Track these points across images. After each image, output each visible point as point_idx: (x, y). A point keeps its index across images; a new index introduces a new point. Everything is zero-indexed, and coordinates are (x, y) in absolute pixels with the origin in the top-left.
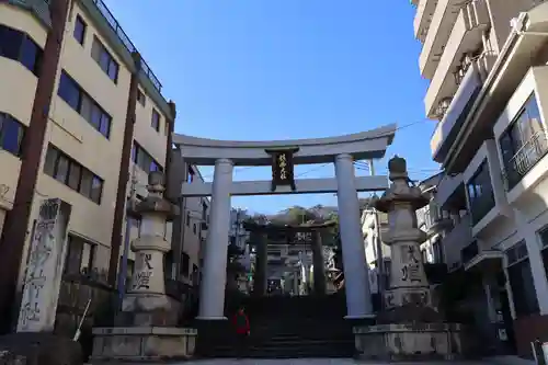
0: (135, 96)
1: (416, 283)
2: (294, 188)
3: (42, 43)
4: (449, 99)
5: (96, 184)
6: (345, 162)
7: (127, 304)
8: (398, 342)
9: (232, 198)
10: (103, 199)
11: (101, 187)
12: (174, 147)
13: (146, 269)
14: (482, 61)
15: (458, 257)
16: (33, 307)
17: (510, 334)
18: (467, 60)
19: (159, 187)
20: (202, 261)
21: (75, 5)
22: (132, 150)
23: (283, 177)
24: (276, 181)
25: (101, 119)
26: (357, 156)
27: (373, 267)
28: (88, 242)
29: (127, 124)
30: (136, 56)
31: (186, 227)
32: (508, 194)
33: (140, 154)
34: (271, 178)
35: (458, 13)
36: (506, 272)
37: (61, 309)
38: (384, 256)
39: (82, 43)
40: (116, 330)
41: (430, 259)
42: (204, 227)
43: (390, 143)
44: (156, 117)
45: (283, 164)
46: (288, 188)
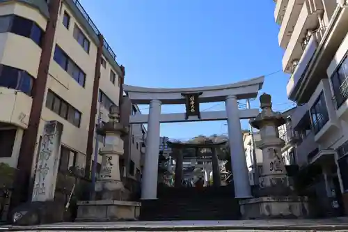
0: (100, 61)
1: (279, 172)
2: (199, 117)
3: (44, 28)
4: (297, 60)
5: (77, 115)
6: (231, 100)
7: (98, 187)
8: (268, 208)
9: (161, 124)
10: (81, 125)
11: (80, 117)
12: (124, 94)
13: (109, 166)
14: (319, 33)
15: (305, 159)
16: (41, 186)
17: (341, 204)
18: (309, 34)
19: (116, 115)
20: (142, 167)
21: (63, 5)
22: (98, 95)
23: (193, 110)
24: (188, 114)
25: (80, 75)
26: (239, 97)
27: (250, 169)
28: (73, 151)
29: (95, 79)
30: (100, 37)
31: (132, 144)
32: (337, 111)
33: (104, 98)
34: (185, 112)
35: (303, 4)
36: (337, 164)
37: (57, 190)
38: (257, 162)
39: (68, 28)
40: (91, 202)
41: (288, 163)
42: (143, 145)
43: (260, 88)
44: (113, 76)
45: (193, 103)
46: (196, 118)
